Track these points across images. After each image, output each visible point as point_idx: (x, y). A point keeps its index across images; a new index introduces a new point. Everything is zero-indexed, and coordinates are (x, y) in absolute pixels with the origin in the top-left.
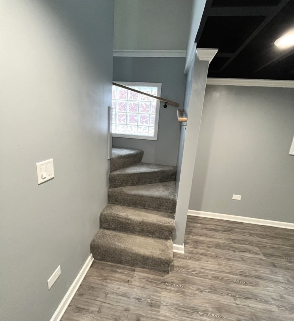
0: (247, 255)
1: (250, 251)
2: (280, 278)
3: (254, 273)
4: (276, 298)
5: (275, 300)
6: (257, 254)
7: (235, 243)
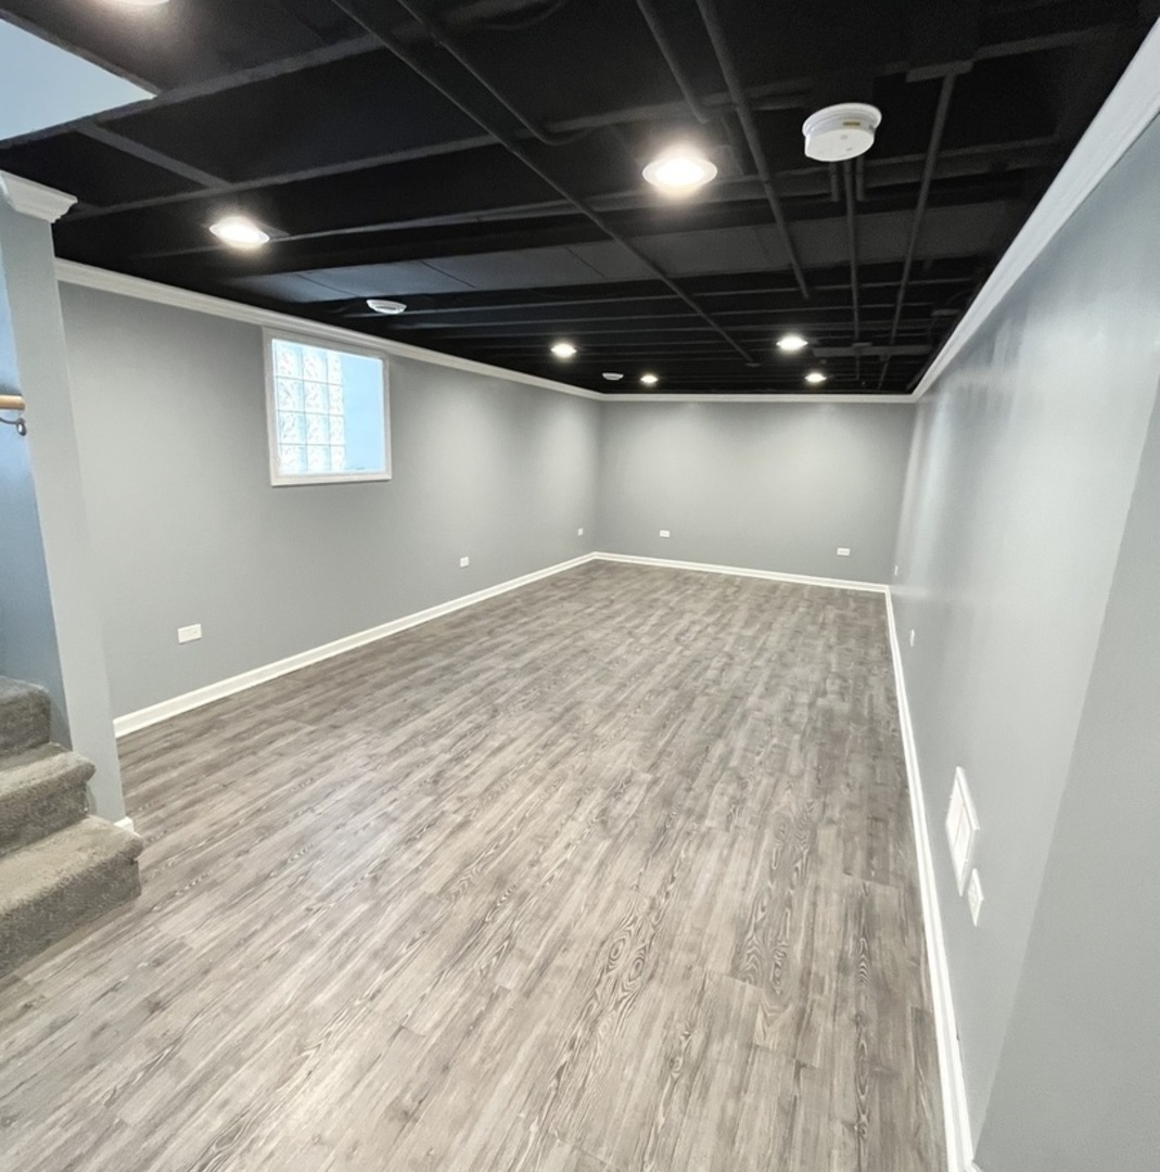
0: (280, 743)
1: (281, 735)
2: (355, 737)
3: (314, 758)
4: (365, 762)
5: (365, 765)
6: (296, 730)
7: (243, 739)
